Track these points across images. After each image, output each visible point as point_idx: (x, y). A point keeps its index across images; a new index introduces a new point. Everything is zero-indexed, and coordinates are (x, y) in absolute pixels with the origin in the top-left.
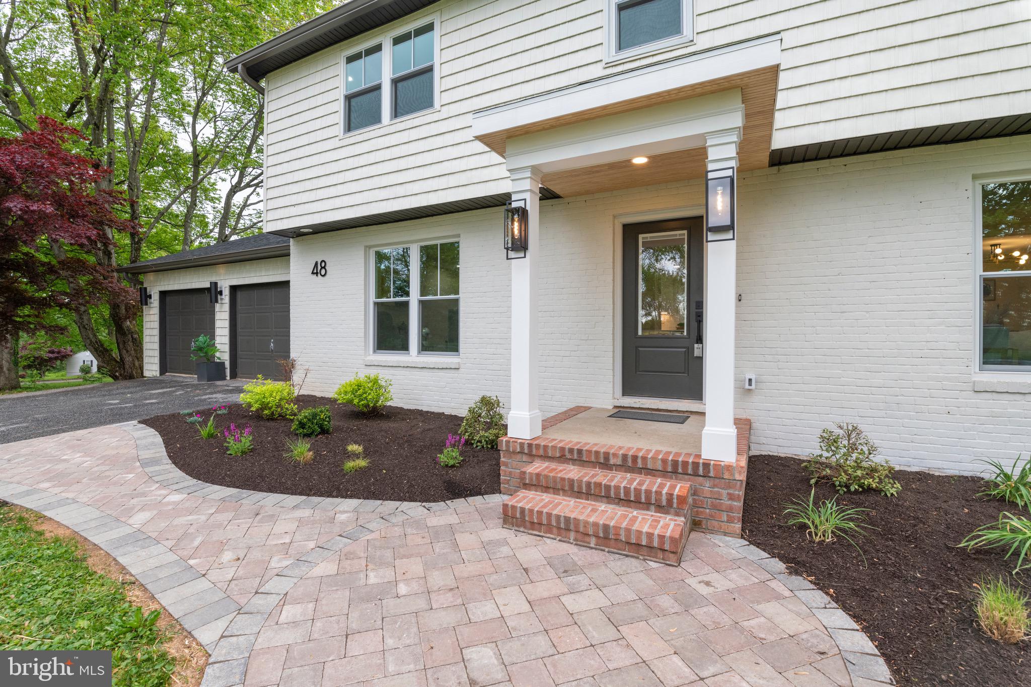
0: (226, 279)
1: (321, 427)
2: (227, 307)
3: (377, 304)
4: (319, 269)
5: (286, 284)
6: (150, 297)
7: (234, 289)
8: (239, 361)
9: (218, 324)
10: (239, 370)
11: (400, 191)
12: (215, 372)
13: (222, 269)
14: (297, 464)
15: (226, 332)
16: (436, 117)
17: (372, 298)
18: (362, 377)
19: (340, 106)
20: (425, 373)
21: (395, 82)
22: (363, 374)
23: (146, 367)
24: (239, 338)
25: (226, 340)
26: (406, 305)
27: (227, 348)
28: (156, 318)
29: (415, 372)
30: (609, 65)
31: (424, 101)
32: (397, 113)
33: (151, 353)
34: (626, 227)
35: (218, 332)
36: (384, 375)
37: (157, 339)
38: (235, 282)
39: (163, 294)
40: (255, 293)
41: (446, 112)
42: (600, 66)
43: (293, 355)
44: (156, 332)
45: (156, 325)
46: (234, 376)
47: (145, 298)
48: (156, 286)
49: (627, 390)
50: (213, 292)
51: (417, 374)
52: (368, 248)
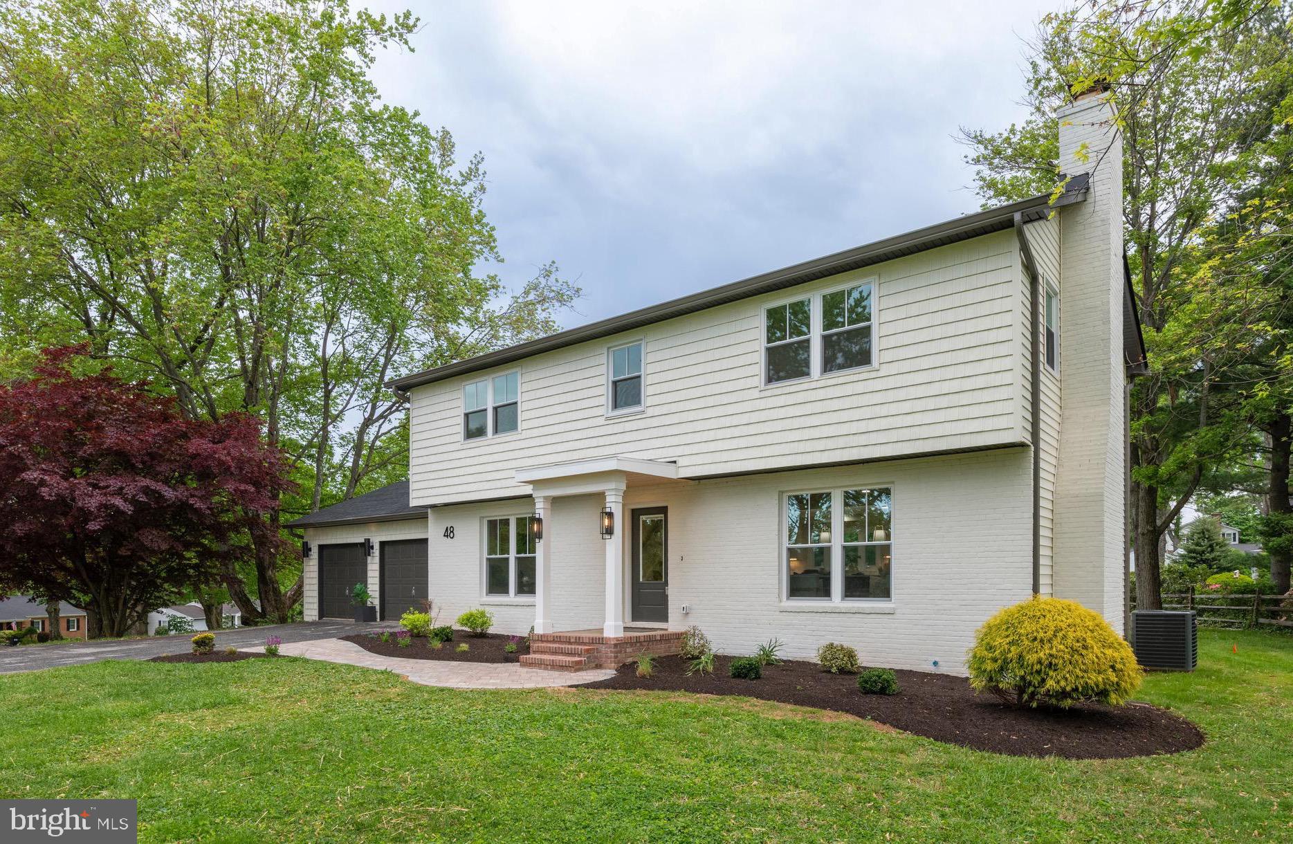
0: (377, 537)
1: (447, 636)
2: (377, 560)
3: (488, 559)
4: (449, 533)
5: (425, 541)
6: (310, 550)
7: (383, 544)
8: (386, 605)
9: (370, 574)
10: (386, 614)
11: (498, 484)
12: (368, 615)
13: (373, 527)
14: (434, 649)
15: (377, 581)
16: (519, 437)
17: (485, 555)
18: (474, 611)
19: (461, 420)
20: (519, 609)
21: (496, 409)
22: (474, 608)
23: (306, 612)
24: (386, 586)
25: (377, 587)
26: (507, 559)
27: (377, 595)
28: (316, 568)
29: (512, 608)
30: (607, 419)
31: (512, 425)
32: (496, 431)
33: (311, 600)
34: (633, 511)
35: (370, 581)
36: (488, 610)
37: (316, 587)
38: (384, 539)
39: (321, 547)
40: (400, 547)
41: (525, 434)
42: (603, 418)
43: (430, 598)
44: (316, 581)
45: (316, 575)
46: (382, 618)
47: (306, 550)
48: (316, 541)
49: (634, 618)
50: (366, 547)
51: (513, 611)
52: (482, 518)
